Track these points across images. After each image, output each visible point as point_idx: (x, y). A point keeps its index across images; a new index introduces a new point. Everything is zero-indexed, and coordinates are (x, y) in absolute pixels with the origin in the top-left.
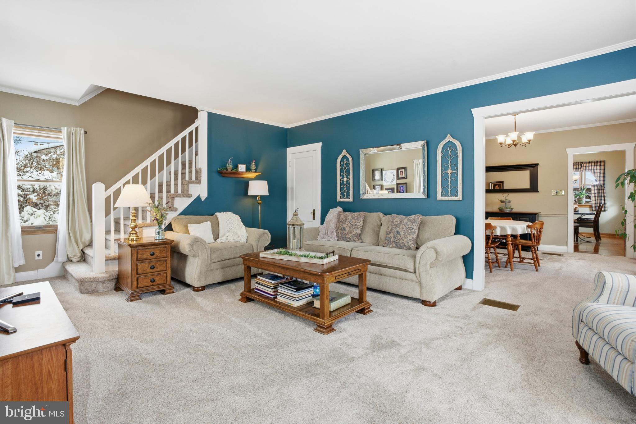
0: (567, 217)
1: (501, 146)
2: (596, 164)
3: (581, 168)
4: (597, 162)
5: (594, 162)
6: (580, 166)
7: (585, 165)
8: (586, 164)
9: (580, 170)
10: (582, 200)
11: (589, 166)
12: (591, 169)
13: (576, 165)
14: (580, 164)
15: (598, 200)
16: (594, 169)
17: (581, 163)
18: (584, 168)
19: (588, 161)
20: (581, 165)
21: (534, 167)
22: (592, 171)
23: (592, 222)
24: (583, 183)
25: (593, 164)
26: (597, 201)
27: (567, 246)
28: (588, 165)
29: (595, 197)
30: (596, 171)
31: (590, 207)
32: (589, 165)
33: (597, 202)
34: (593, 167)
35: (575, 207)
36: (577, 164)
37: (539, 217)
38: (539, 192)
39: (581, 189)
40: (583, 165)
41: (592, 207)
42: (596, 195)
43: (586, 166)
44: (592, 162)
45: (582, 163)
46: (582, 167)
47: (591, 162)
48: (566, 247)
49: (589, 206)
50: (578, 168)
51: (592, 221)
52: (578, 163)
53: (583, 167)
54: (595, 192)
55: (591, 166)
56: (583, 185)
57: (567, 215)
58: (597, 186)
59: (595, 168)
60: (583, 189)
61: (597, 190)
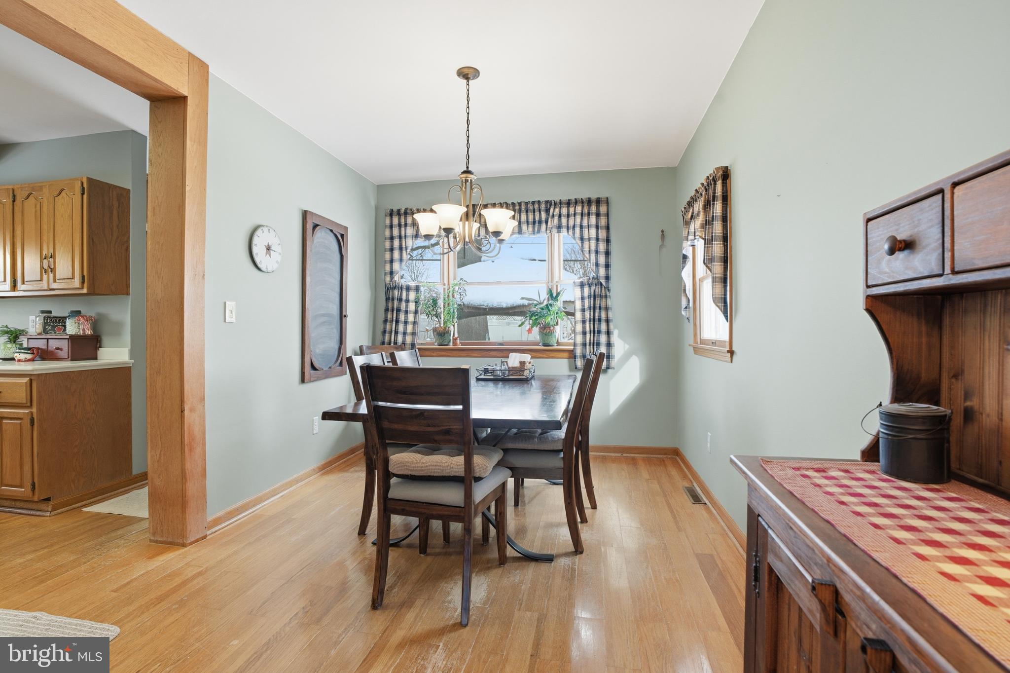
2: (586, 210)
3: (547, 222)
4: (589, 202)
5: (582, 203)
6: (544, 215)
7: (557, 211)
8: (560, 208)
9: (544, 226)
10: (551, 334)
11: (568, 216)
12: (574, 227)
13: (534, 211)
14: (543, 206)
15: (590, 333)
16: (581, 227)
17: (547, 202)
18: (556, 219)
19: (565, 198)
20: (547, 211)
22: (578, 230)
23: (559, 451)
24: (556, 279)
25: (579, 209)
26: (588, 336)
28: (564, 211)
29: (584, 323)
30: (586, 234)
31: (569, 358)
32: (568, 211)
34: (578, 220)
36: (536, 206)
39: (551, 295)
40: (551, 211)
41: (575, 357)
42: (587, 315)
43: (560, 216)
44: (576, 202)
45: (548, 205)
46: (550, 219)
47: (573, 201)
49: (566, 355)
50: (540, 222)
51: (559, 446)
52: (539, 202)
53: (553, 217)
54: (583, 306)
55: (575, 215)
56: (555, 284)
58: (590, 286)
59: (585, 222)
60: (555, 295)
61: (590, 297)
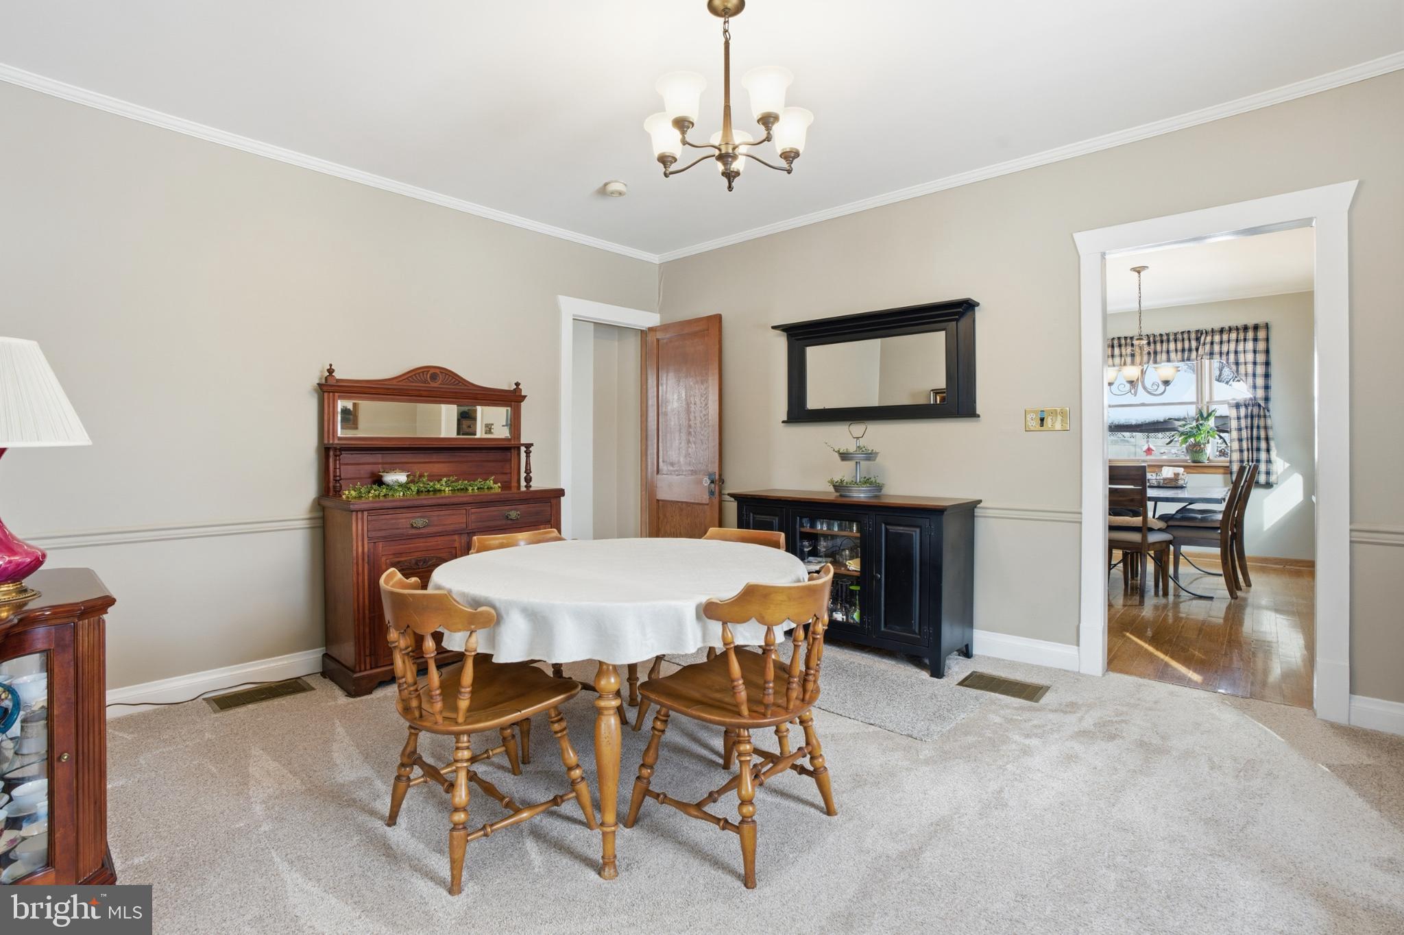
0: (1081, 523)
1: (666, 175)
2: (1241, 336)
3: (1197, 350)
4: (1246, 328)
5: (1237, 329)
6: (1194, 344)
7: (1208, 339)
8: (1212, 336)
9: (1194, 354)
10: (1201, 451)
11: (1221, 342)
12: (1228, 353)
13: (1183, 340)
14: (1193, 336)
15: (1248, 450)
16: (1236, 352)
17: (1197, 331)
18: (1208, 347)
19: (1217, 326)
20: (1198, 339)
21: (961, 315)
22: (1232, 355)
23: (1218, 528)
24: (1207, 399)
25: (1233, 336)
26: (1245, 453)
27: (1078, 645)
28: (1217, 338)
29: (1240, 440)
30: (1241, 358)
31: (1225, 473)
32: (1221, 338)
33: (1245, 458)
34: (1232, 346)
35: (1175, 474)
36: (1186, 336)
37: (975, 519)
38: (979, 416)
39: (1201, 415)
40: (1203, 338)
41: (1231, 473)
42: (1244, 434)
43: (1212, 343)
44: (1230, 329)
45: (1199, 334)
46: (1200, 347)
47: (1227, 328)
48: (1076, 647)
49: (1220, 470)
50: (1190, 350)
51: (1218, 525)
52: (1189, 331)
53: (1204, 344)
54: (1239, 425)
55: (1229, 341)
56: (1205, 403)
57: (1081, 513)
58: (1246, 406)
59: (1241, 347)
60: (1205, 415)
61: (1246, 417)
